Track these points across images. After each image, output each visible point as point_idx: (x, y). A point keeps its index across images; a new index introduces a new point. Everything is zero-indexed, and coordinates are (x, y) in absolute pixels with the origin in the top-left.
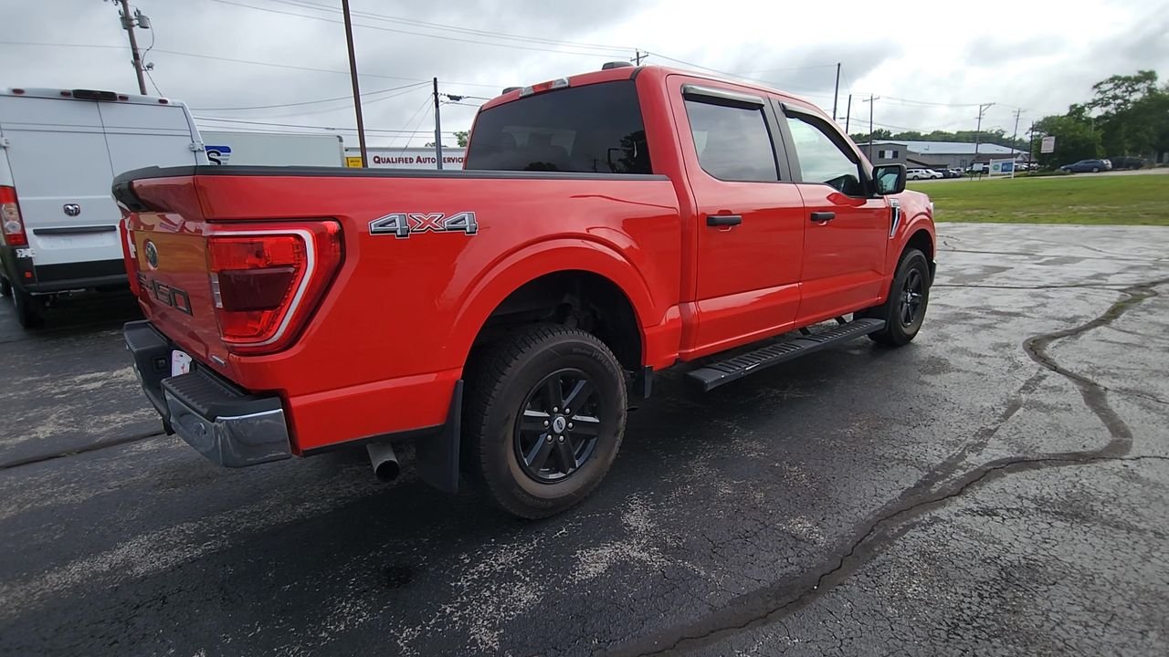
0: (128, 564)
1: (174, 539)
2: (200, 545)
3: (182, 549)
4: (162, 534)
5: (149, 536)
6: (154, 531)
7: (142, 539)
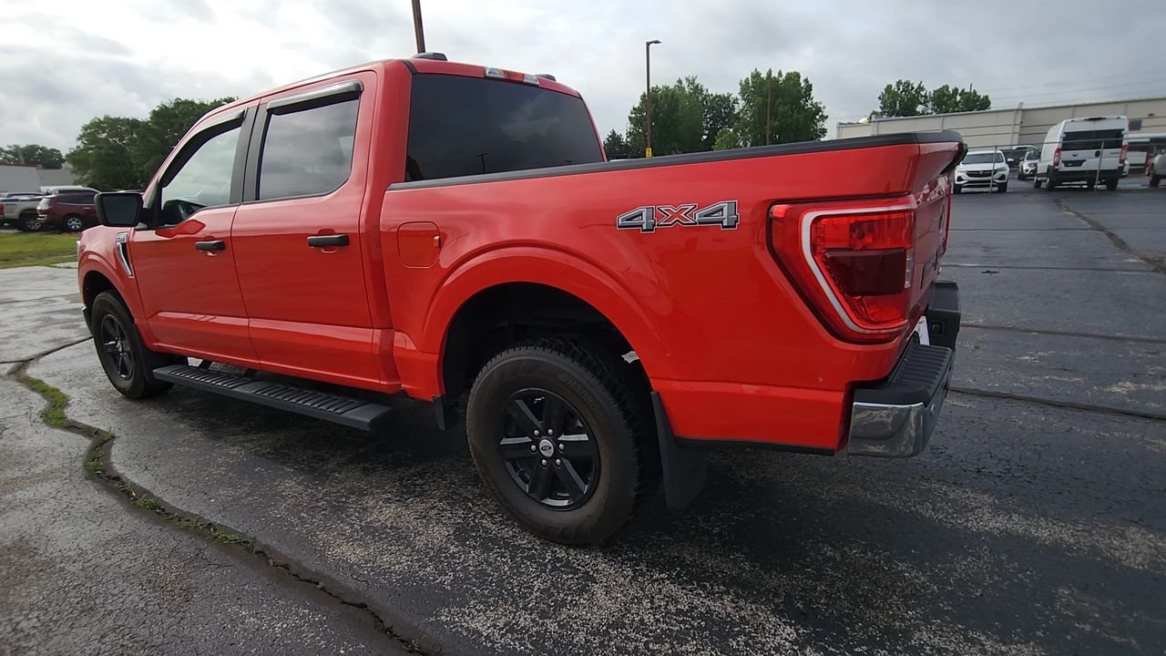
0: (996, 510)
1: (946, 507)
2: (929, 490)
3: (945, 494)
4: (953, 518)
5: (965, 524)
6: (958, 526)
7: (973, 525)
